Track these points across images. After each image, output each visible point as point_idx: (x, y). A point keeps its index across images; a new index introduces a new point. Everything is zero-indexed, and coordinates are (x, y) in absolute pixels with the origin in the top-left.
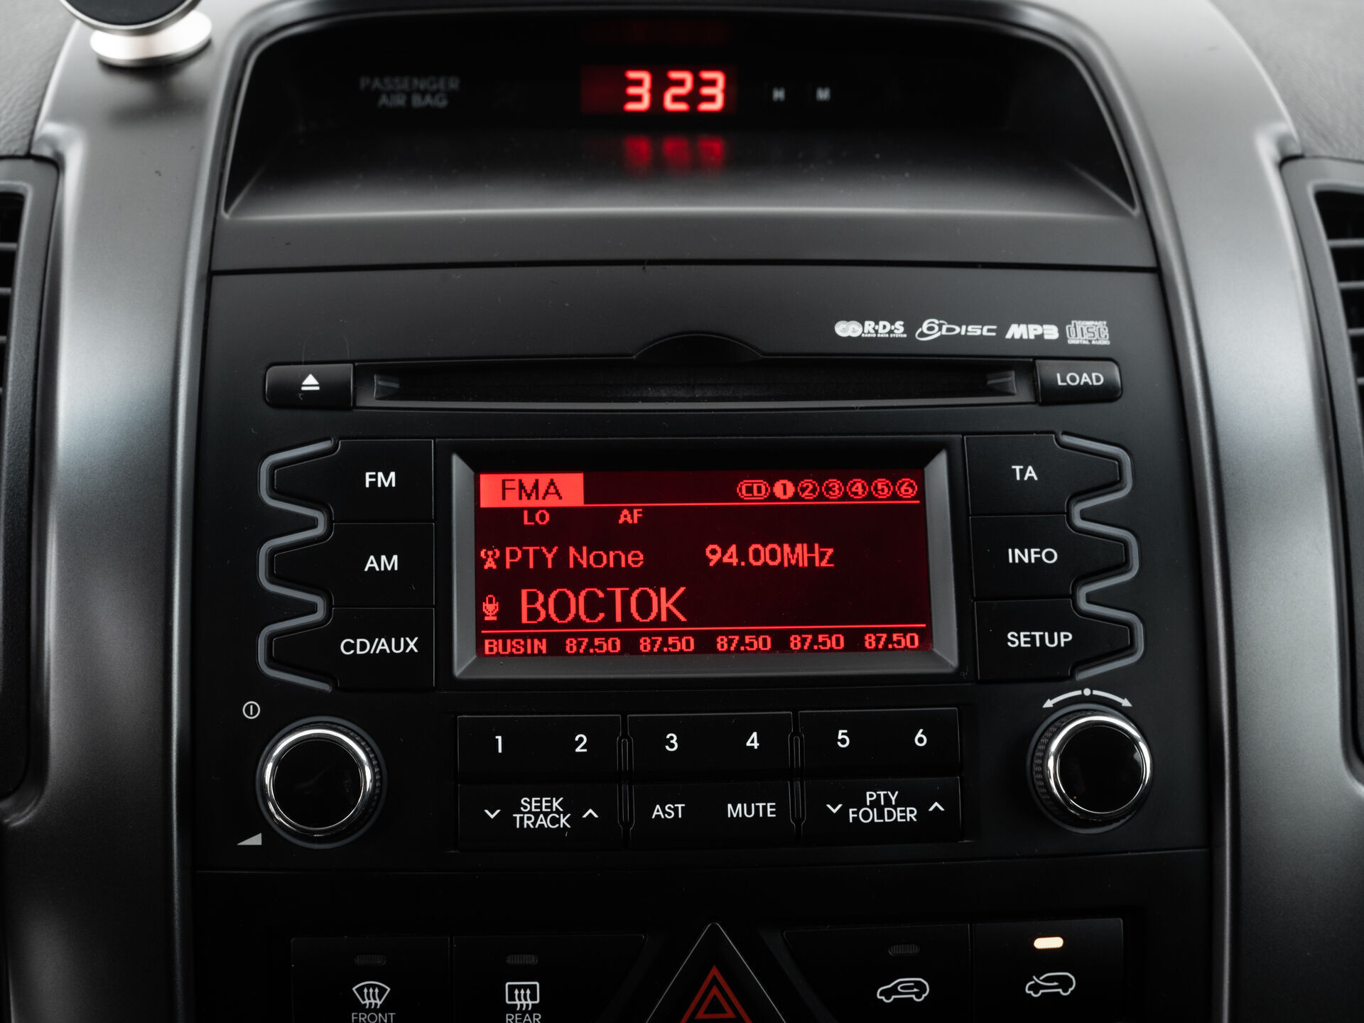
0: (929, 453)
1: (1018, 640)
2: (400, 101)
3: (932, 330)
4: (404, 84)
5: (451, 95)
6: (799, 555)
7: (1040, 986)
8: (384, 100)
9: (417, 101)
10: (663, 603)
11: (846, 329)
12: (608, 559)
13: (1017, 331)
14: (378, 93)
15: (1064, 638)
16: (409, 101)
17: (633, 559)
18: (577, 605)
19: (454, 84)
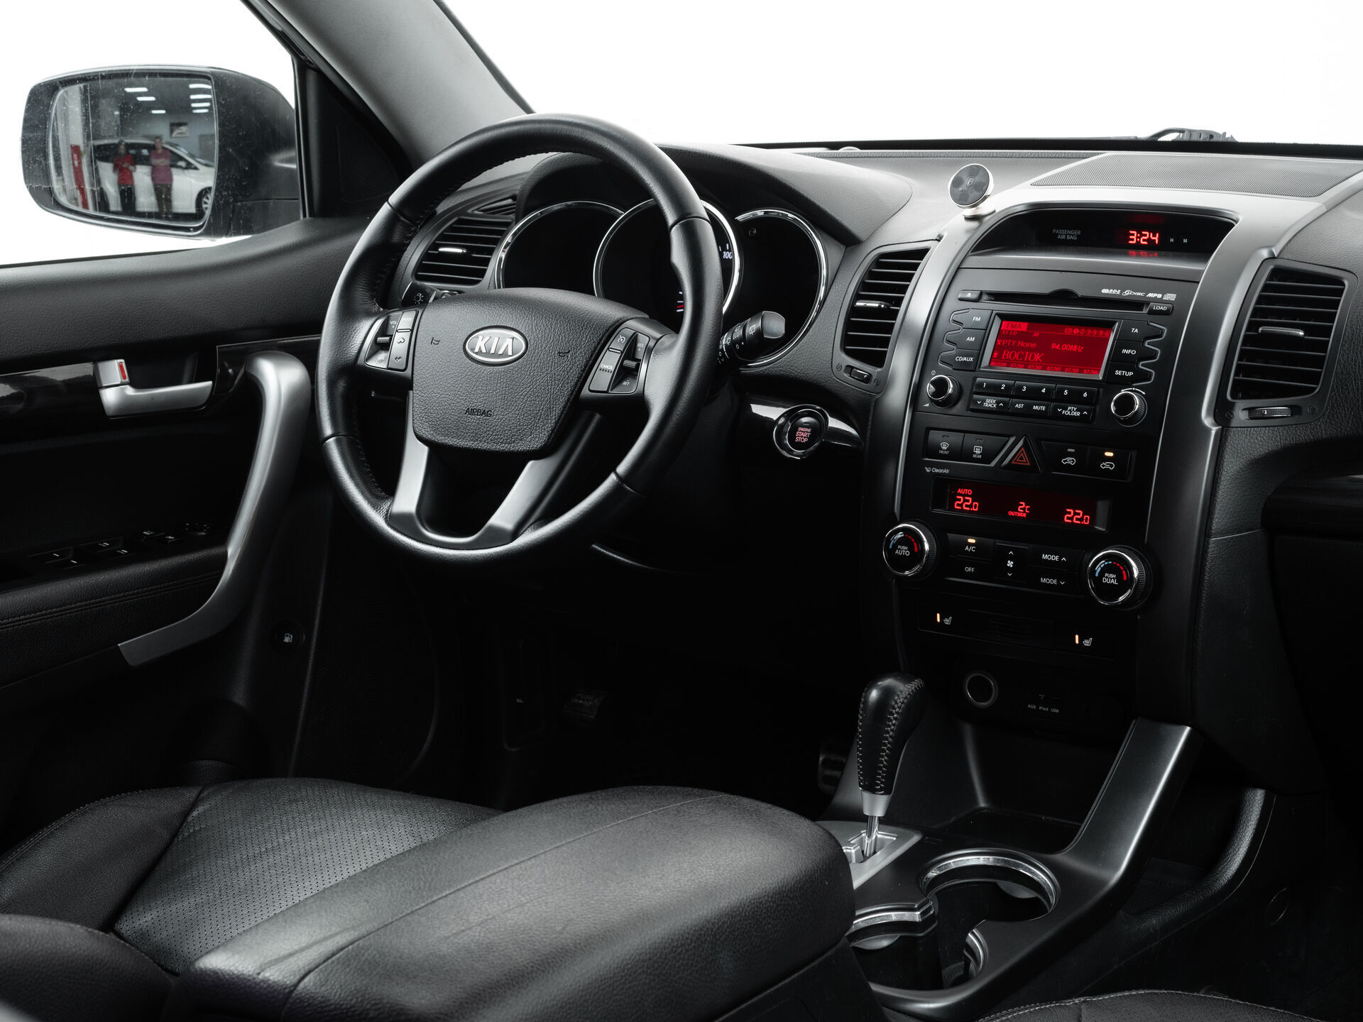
0: (1115, 323)
1: (1118, 373)
2: (1063, 237)
3: (1127, 293)
4: (1064, 232)
5: (1078, 236)
6: (1073, 348)
7: (1105, 465)
8: (1059, 237)
9: (1068, 237)
10: (1037, 357)
11: (1105, 291)
12: (1028, 345)
13: (1150, 295)
14: (1058, 234)
15: (1131, 374)
16: (1066, 237)
17: (1033, 345)
18: (1017, 356)
19: (1079, 233)
